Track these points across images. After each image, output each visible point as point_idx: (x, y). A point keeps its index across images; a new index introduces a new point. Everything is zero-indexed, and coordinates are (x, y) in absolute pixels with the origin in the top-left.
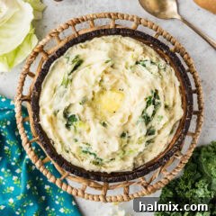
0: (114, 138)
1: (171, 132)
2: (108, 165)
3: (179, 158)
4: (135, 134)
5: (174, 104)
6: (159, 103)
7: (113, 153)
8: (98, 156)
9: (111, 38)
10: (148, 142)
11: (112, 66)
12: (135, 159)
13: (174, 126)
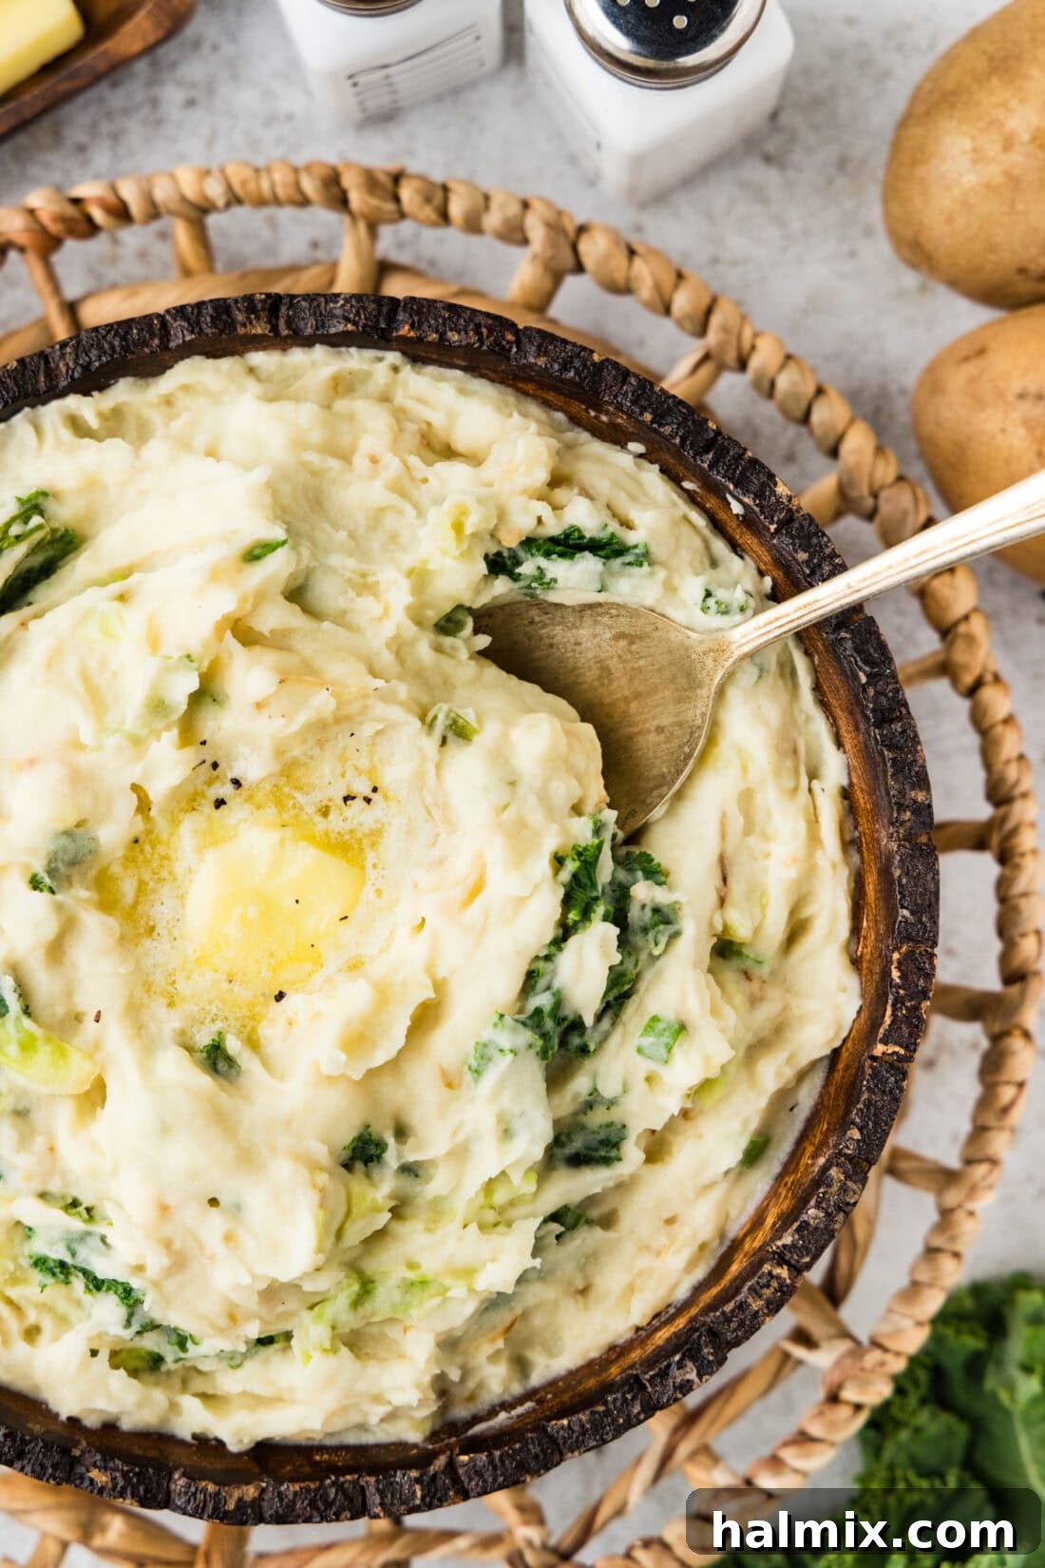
0: (283, 1170)
1: (754, 1155)
2: (229, 1382)
3: (823, 1359)
4: (461, 1153)
5: (796, 931)
6: (663, 916)
7: (272, 1293)
8: (151, 1307)
9: (316, 364)
10: (566, 1219)
11: (297, 594)
12: (450, 1345)
13: (783, 1101)
